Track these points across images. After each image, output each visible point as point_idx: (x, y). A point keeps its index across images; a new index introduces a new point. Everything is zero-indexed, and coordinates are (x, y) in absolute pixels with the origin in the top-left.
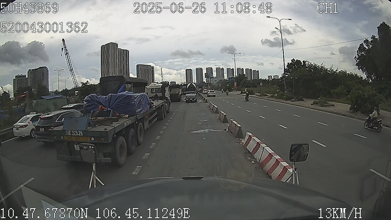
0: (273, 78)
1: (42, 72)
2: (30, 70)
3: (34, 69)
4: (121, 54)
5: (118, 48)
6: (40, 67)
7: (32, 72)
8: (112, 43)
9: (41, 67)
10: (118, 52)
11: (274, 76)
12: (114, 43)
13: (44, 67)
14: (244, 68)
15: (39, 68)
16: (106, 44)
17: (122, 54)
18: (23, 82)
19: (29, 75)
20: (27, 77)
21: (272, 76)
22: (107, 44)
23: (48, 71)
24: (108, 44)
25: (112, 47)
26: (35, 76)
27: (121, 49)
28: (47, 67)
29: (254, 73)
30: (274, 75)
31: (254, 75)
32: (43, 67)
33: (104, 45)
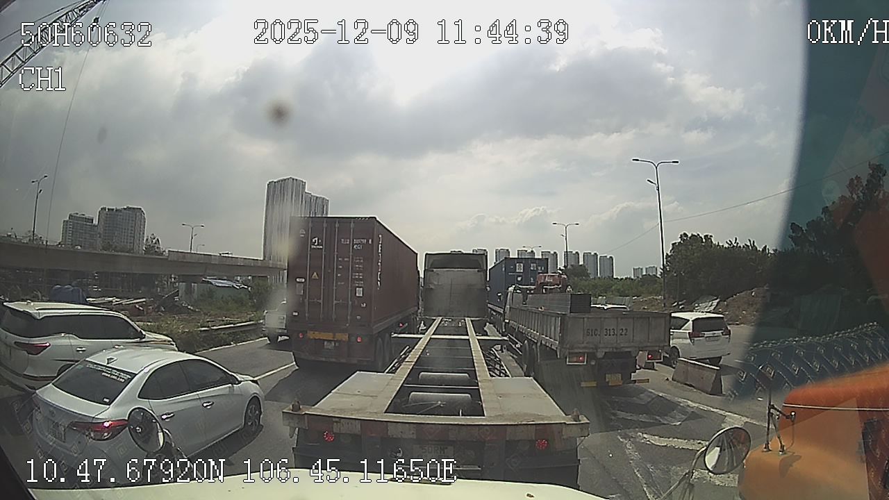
0: (644, 273)
1: (132, 221)
2: (105, 209)
3: (113, 209)
4: (310, 206)
5: (306, 191)
6: (128, 207)
7: (110, 215)
8: (293, 179)
9: (130, 206)
10: (304, 202)
11: (646, 269)
12: (296, 180)
13: (138, 208)
14: (579, 252)
15: (125, 209)
16: (279, 181)
17: (313, 205)
18: (86, 233)
19: (101, 220)
20: (95, 222)
21: (642, 269)
22: (282, 181)
23: (144, 218)
24: (285, 180)
25: (292, 189)
26: (115, 225)
27: (312, 194)
28: (143, 209)
29: (602, 262)
30: (647, 267)
31: (602, 266)
32: (134, 208)
33: (275, 181)
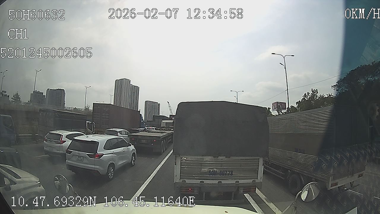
1: (60, 94)
2: (49, 89)
3: (52, 90)
4: (132, 89)
8: (126, 79)
9: (59, 88)
10: (130, 88)
19: (48, 94)
23: (65, 93)
24: (122, 79)
25: (125, 83)
26: (53, 96)
27: (133, 85)
28: (64, 90)
33: (118, 79)
